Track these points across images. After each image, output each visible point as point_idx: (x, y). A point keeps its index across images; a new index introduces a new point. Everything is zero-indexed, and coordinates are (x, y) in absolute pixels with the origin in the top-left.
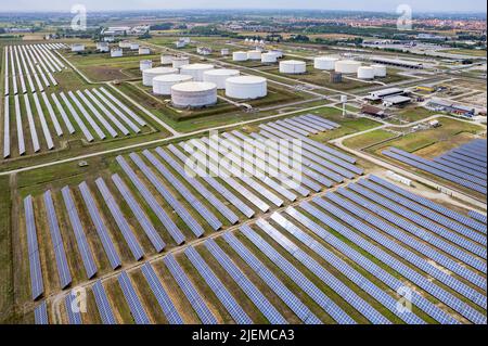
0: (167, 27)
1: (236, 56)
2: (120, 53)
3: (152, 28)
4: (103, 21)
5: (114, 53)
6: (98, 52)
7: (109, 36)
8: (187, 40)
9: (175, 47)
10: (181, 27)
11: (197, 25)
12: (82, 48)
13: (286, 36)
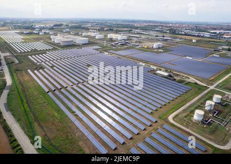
0: (61, 25)
1: (84, 34)
2: (43, 34)
3: (54, 26)
4: (32, 23)
5: (40, 34)
6: (34, 33)
7: (37, 28)
8: (68, 30)
9: (63, 32)
10: (67, 26)
11: (74, 25)
12: (28, 32)
13: (105, 29)
